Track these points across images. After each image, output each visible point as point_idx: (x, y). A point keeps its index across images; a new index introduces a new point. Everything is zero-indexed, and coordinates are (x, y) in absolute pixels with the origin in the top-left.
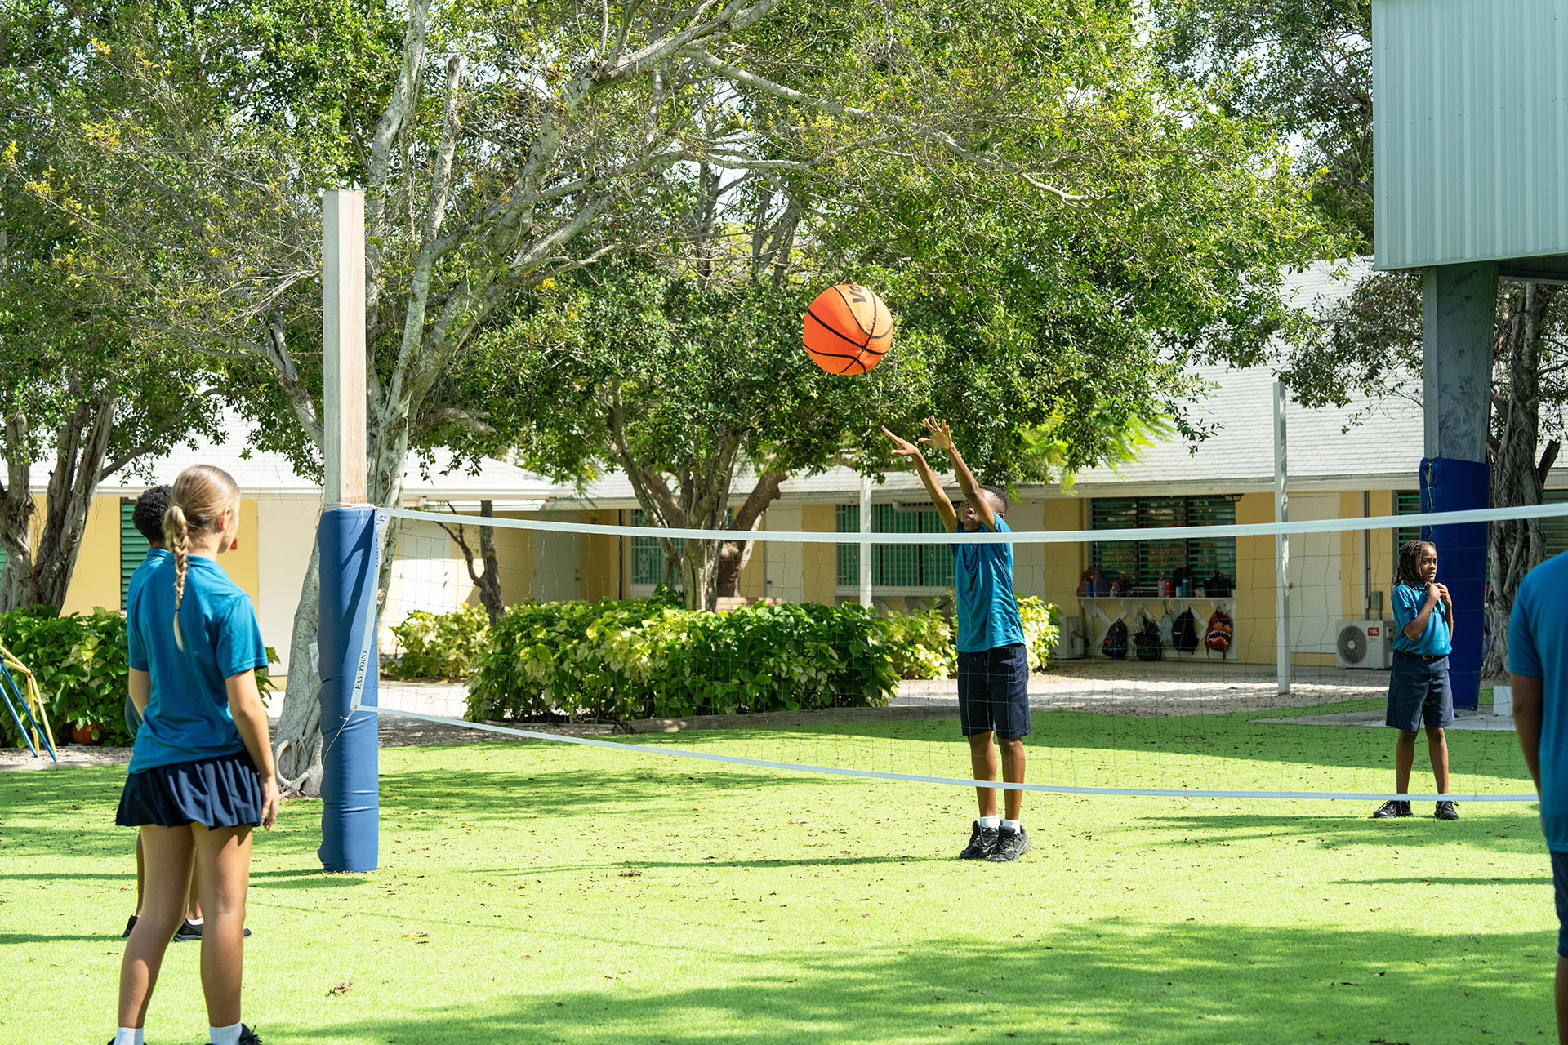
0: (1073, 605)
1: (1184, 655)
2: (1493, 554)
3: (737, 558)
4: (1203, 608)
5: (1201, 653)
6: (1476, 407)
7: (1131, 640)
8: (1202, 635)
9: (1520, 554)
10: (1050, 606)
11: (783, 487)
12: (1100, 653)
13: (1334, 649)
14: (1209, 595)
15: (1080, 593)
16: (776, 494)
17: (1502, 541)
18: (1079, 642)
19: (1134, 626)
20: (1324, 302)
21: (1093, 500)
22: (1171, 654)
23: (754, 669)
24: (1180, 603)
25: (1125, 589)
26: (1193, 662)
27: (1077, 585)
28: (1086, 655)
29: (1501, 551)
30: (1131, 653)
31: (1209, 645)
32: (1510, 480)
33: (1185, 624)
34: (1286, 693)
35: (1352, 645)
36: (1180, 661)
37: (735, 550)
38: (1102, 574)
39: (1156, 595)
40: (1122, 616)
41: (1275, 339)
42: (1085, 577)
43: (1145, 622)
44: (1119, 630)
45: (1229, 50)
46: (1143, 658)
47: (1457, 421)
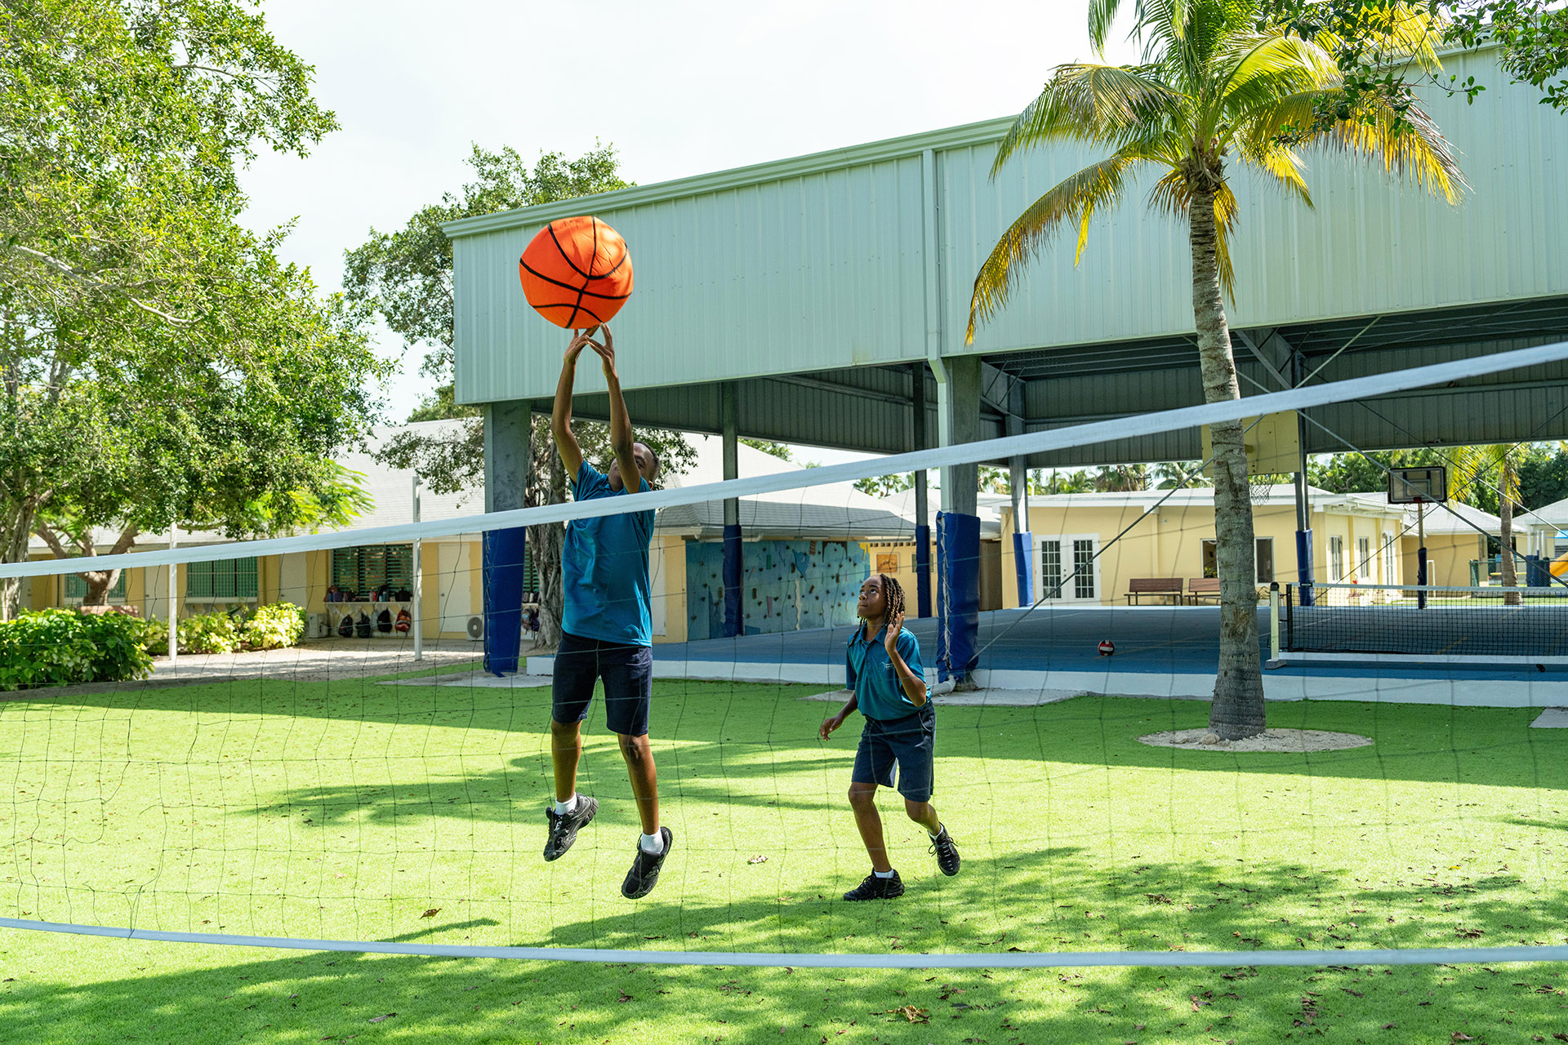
0: (320, 606)
1: (384, 634)
2: (541, 577)
3: (104, 583)
4: (395, 607)
5: (393, 633)
6: (517, 489)
7: (354, 626)
8: (394, 623)
9: (556, 577)
10: (300, 608)
11: (137, 540)
12: (336, 634)
13: (466, 630)
14: (397, 600)
15: (326, 600)
16: (132, 544)
17: (546, 570)
18: (325, 629)
19: (357, 619)
20: (445, 431)
21: (335, 550)
22: (377, 634)
23: (32, 658)
24: (382, 605)
25: (351, 597)
26: (389, 638)
27: (324, 595)
28: (329, 635)
29: (545, 574)
30: (355, 634)
31: (398, 629)
32: (550, 535)
33: (385, 616)
34: (420, 660)
35: (475, 627)
36: (382, 638)
37: (104, 577)
38: (339, 589)
39: (368, 600)
40: (350, 613)
41: (420, 452)
42: (329, 591)
43: (363, 615)
44: (348, 620)
45: (391, 283)
46: (360, 636)
47: (505, 497)
